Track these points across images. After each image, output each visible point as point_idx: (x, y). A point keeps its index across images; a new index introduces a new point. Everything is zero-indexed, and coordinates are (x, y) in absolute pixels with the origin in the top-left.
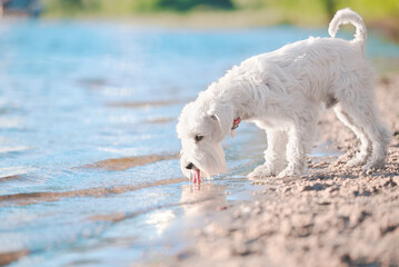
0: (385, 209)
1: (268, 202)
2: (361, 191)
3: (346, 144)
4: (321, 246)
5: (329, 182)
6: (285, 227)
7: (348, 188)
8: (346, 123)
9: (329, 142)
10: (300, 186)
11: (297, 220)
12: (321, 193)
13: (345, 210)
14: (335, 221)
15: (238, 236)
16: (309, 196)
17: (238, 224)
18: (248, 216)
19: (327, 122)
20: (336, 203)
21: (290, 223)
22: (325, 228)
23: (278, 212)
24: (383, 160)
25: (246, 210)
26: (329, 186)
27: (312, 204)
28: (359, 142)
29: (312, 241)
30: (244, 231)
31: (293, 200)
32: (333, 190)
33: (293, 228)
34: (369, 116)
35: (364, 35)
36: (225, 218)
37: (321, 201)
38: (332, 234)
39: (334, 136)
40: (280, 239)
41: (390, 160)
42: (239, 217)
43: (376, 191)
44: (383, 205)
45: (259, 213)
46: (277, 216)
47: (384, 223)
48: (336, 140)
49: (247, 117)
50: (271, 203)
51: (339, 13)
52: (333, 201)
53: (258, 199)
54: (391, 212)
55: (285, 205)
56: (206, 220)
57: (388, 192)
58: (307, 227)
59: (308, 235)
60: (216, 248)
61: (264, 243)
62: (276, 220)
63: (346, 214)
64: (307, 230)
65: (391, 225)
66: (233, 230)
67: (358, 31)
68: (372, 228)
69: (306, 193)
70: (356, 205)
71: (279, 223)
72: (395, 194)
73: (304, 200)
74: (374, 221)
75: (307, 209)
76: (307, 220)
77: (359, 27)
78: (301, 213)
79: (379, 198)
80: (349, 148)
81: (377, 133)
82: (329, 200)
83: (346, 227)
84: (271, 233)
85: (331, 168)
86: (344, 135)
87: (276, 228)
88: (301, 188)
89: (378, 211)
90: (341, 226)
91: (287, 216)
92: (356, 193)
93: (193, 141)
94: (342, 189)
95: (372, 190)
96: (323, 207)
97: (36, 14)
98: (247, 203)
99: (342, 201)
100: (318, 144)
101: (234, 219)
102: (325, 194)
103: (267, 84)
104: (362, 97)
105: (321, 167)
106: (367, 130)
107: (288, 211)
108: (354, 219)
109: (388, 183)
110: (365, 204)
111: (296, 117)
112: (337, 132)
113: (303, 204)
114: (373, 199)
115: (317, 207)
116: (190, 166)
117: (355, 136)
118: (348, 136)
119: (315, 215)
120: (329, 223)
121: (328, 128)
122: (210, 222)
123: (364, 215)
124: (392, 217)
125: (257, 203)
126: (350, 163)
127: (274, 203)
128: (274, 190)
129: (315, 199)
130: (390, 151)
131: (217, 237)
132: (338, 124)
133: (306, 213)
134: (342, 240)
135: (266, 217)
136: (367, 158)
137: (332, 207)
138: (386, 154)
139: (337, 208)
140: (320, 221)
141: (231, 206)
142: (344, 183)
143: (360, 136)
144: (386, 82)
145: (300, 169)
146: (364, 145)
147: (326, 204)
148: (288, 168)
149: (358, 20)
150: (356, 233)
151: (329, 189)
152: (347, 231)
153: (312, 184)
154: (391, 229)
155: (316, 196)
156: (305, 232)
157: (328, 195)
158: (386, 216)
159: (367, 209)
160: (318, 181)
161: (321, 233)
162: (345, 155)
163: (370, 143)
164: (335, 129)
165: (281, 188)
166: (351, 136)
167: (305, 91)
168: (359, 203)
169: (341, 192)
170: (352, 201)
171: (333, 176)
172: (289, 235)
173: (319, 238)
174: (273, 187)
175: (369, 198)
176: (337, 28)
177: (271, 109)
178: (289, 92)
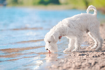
0: (101, 61)
1: (69, 59)
2: (95, 56)
3: (91, 43)
5: (86, 53)
6: (73, 66)
7: (91, 55)
8: (91, 37)
9: (86, 42)
10: (78, 54)
11: (77, 64)
12: (84, 56)
13: (90, 61)
14: (87, 64)
17: (60, 65)
18: (63, 63)
19: (85, 37)
20: (88, 59)
21: (75, 64)
22: (85, 66)
23: (72, 61)
24: (101, 47)
25: (63, 61)
26: (86, 54)
27: (81, 59)
30: (62, 67)
31: (76, 58)
32: (87, 56)
33: (76, 66)
34: (97, 35)
35: (96, 12)
36: (57, 63)
37: (84, 59)
38: (87, 68)
39: (87, 40)
40: (72, 69)
41: (103, 47)
42: (61, 63)
43: (99, 56)
44: (101, 60)
45: (66, 62)
46: (71, 63)
47: (101, 65)
48: (88, 42)
49: (64, 35)
50: (70, 59)
51: (89, 7)
52: (87, 59)
53: (66, 58)
54: (103, 62)
55: (74, 60)
56: (52, 64)
57: (102, 56)
58: (79, 66)
59: (80, 68)
62: (71, 64)
63: (90, 62)
65: (103, 65)
66: (59, 67)
68: (98, 66)
69: (79, 56)
70: (93, 60)
71: (72, 65)
72: (104, 57)
73: (79, 58)
74: (98, 64)
75: (80, 61)
76: (80, 64)
77: (95, 10)
78: (78, 62)
79: (100, 58)
80: (92, 44)
81: (100, 40)
82: (86, 58)
83: (90, 66)
84: (70, 68)
85: (87, 49)
87: (71, 66)
88: (78, 55)
89: (99, 62)
90: (89, 66)
91: (74, 63)
92: (93, 57)
93: (48, 42)
94: (89, 55)
95: (98, 56)
96: (84, 60)
97: (5, 5)
98: (63, 59)
99: (89, 59)
100: (83, 42)
101: (59, 64)
102: (85, 57)
103: (69, 26)
104: (96, 30)
105: (84, 49)
106: (97, 39)
107: (74, 61)
108: (93, 64)
109: (102, 54)
110: (96, 60)
111: (77, 35)
112: (88, 39)
113: (79, 59)
114: (98, 58)
115: (82, 60)
116: (47, 49)
117: (93, 41)
118: (91, 40)
119: (82, 63)
120: (86, 65)
121: (86, 38)
122: (53, 64)
123: (96, 63)
124: (103, 63)
125: (66, 59)
126: (92, 48)
127: (71, 59)
128: (70, 55)
129: (82, 58)
130: (103, 45)
131: (54, 68)
132: (89, 37)
133: (79, 62)
135: (68, 63)
137: (87, 60)
138: (102, 46)
139: (88, 61)
140: (83, 64)
141: (59, 60)
142: (90, 54)
143: (95, 40)
144: (102, 25)
145: (78, 50)
146: (96, 43)
147: (85, 59)
148: (75, 49)
149: (95, 8)
150: (93, 68)
151: (86, 55)
152: (91, 67)
153: (81, 54)
154: (103, 67)
155: (82, 57)
156: (79, 67)
157: (86, 57)
158: (102, 63)
159: (96, 61)
160: (83, 53)
161: (84, 68)
162: (90, 46)
163: (98, 43)
164: (88, 38)
165: (72, 55)
166: (92, 40)
167: (80, 28)
168: (94, 59)
169: (89, 56)
170: (92, 59)
171: (87, 52)
172: (75, 68)
173: (83, 69)
174: (70, 54)
175: (97, 58)
176: (89, 11)
177: (70, 33)
178: (75, 29)
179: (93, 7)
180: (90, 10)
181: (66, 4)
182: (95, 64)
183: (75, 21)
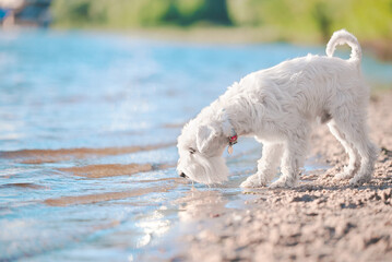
1: (258, 212)
2: (347, 204)
3: (335, 158)
4: (307, 256)
5: (317, 193)
6: (274, 236)
7: (335, 199)
9: (319, 155)
10: (289, 196)
11: (286, 230)
12: (309, 204)
13: (331, 222)
14: (321, 232)
15: (229, 243)
16: (298, 207)
17: (229, 231)
18: (239, 224)
19: (317, 137)
20: (323, 214)
21: (279, 231)
22: (312, 237)
23: (268, 221)
24: (369, 175)
25: (237, 218)
26: (317, 198)
27: (300, 214)
28: (347, 156)
29: (299, 250)
30: (235, 238)
31: (282, 210)
32: (321, 202)
33: (281, 237)
35: (359, 54)
36: (218, 224)
37: (309, 212)
38: (318, 245)
39: (323, 150)
40: (268, 247)
41: (376, 174)
42: (231, 224)
43: (361, 204)
44: (367, 218)
45: (250, 221)
46: (267, 225)
47: (368, 236)
48: (325, 154)
50: (261, 212)
51: (335, 35)
52: (320, 212)
53: (249, 208)
54: (375, 225)
55: (275, 214)
56: (199, 227)
57: (373, 205)
58: (294, 236)
59: (295, 244)
60: (207, 254)
61: (253, 251)
62: (265, 228)
63: (332, 225)
64: (295, 240)
65: (375, 236)
66: (225, 237)
67: (353, 51)
68: (356, 239)
69: (295, 204)
70: (342, 217)
71: (268, 232)
72: (379, 207)
73: (293, 210)
74: (358, 232)
75: (296, 219)
76: (295, 229)
77: (354, 47)
78: (289, 223)
79: (364, 211)
80: (337, 162)
82: (316, 211)
83: (331, 238)
84: (261, 241)
85: (320, 181)
86: (333, 149)
87: (265, 236)
88: (290, 199)
89: (363, 223)
90: (327, 237)
91: (276, 225)
92: (342, 206)
94: (329, 201)
95: (357, 203)
96: (311, 218)
97: (45, 25)
98: (238, 211)
99: (329, 212)
100: (308, 157)
101: (226, 227)
102: (313, 206)
103: (264, 102)
104: (355, 116)
105: (310, 179)
107: (277, 221)
108: (339, 230)
109: (373, 197)
110: (350, 216)
111: (290, 134)
112: (326, 147)
113: (292, 214)
114: (359, 212)
115: (305, 217)
117: (344, 151)
118: (337, 150)
119: (302, 225)
120: (315, 233)
121: (318, 142)
122: (203, 229)
123: (350, 227)
124: (375, 229)
125: (248, 212)
126: (338, 176)
127: (265, 213)
128: (265, 200)
129: (303, 210)
130: (376, 166)
131: (209, 243)
132: (328, 138)
133: (294, 223)
134: (327, 250)
135: (256, 225)
136: (354, 172)
137: (319, 217)
139: (323, 219)
140: (307, 231)
141: (224, 214)
142: (331, 196)
143: (349, 150)
144: (374, 100)
147: (314, 215)
149: (353, 41)
150: (341, 243)
151: (317, 201)
152: (333, 241)
153: (300, 195)
154: (374, 241)
155: (305, 207)
156: (293, 241)
157: (316, 206)
158: (370, 229)
159: (352, 221)
160: (307, 193)
161: (308, 242)
162: (333, 169)
164: (324, 144)
165: (271, 197)
166: (340, 150)
167: (300, 107)
168: (345, 215)
169: (329, 204)
170: (338, 213)
171: (321, 188)
172: (277, 244)
173: (306, 247)
174: (264, 197)
175: (355, 210)
176: (334, 49)
177: (267, 125)
178: (284, 110)
179: (348, 38)
180: (338, 46)
181: (256, 23)
182: (346, 232)
183: (284, 82)
